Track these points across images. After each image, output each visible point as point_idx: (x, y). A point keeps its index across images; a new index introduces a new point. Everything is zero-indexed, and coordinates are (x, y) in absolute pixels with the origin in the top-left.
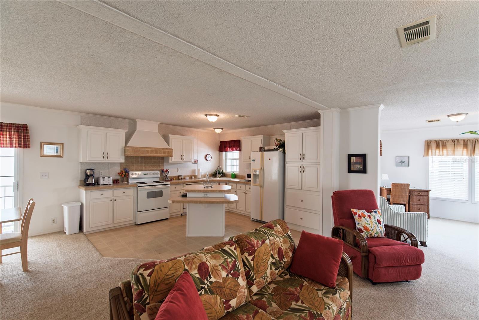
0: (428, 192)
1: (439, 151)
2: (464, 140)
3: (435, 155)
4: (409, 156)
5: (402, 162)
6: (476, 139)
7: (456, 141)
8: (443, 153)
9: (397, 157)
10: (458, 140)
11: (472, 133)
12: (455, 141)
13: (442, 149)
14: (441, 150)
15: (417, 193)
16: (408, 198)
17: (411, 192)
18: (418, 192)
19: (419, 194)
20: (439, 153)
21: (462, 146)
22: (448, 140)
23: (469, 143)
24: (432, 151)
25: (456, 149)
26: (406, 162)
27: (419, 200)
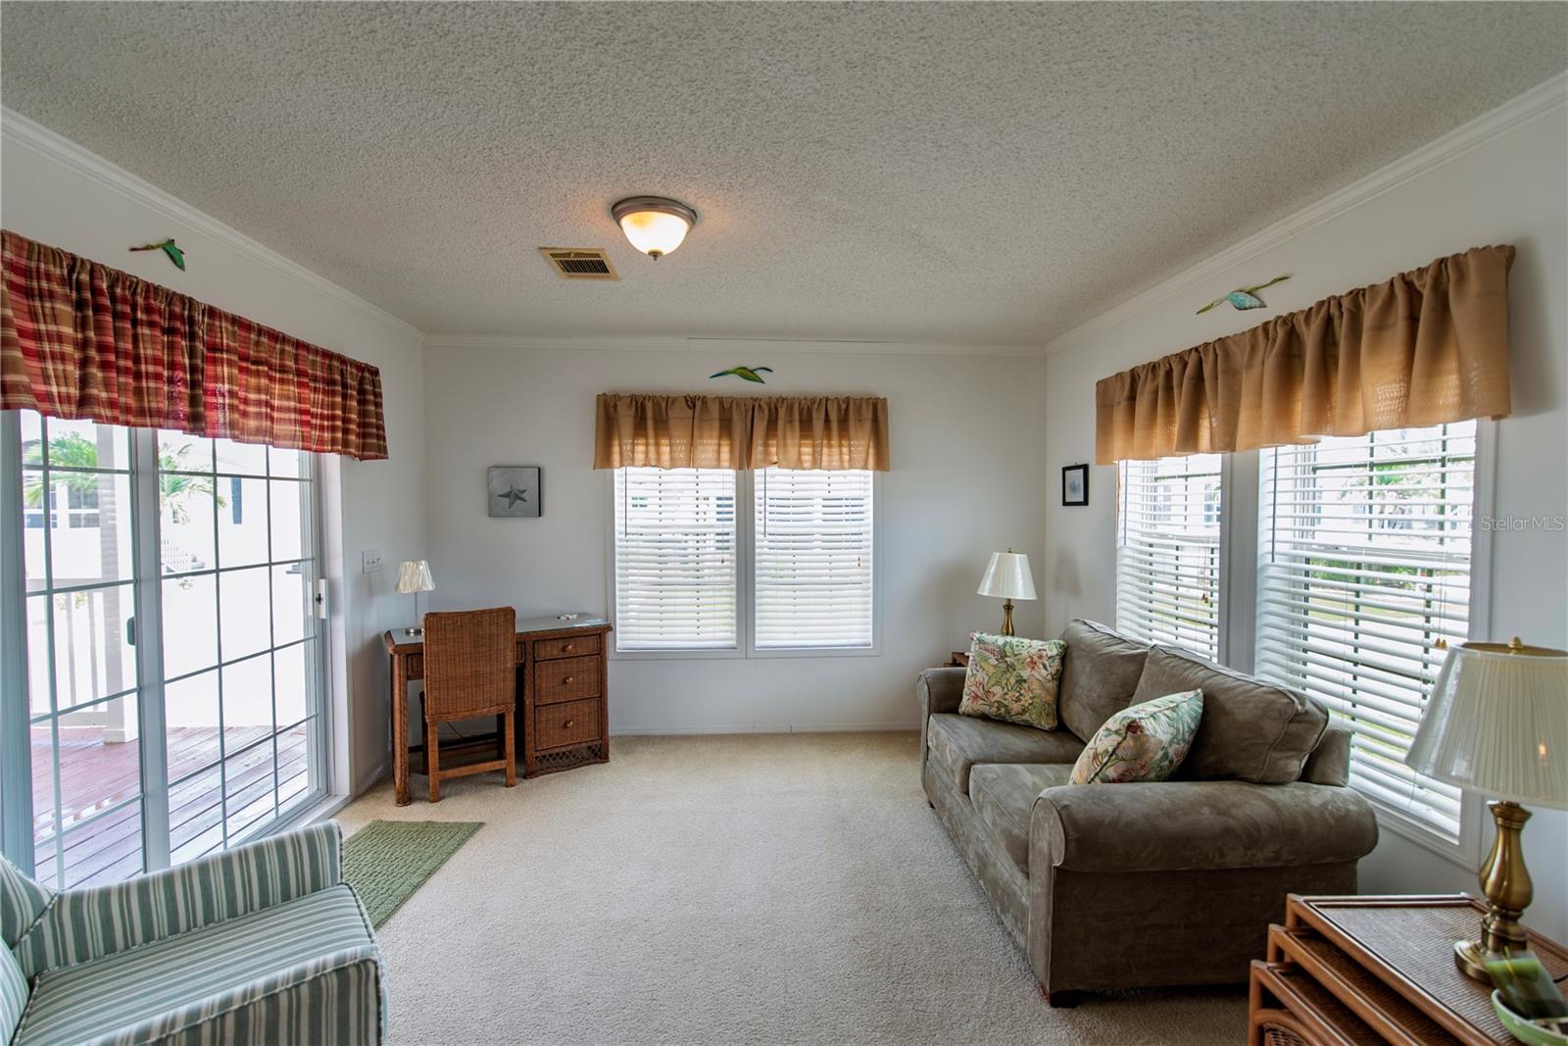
0: (600, 635)
1: (647, 445)
2: (721, 400)
3: (633, 463)
4: (541, 464)
5: (514, 496)
6: (755, 400)
7: (698, 404)
8: (658, 453)
9: (495, 473)
10: (704, 399)
11: (748, 374)
12: (694, 403)
13: (657, 437)
14: (652, 441)
15: (552, 650)
16: (510, 684)
17: (529, 645)
18: (561, 644)
19: (564, 649)
20: (647, 453)
21: (716, 424)
22: (675, 400)
23: (736, 417)
24: (620, 446)
25: (697, 441)
26: (531, 495)
27: (564, 682)
